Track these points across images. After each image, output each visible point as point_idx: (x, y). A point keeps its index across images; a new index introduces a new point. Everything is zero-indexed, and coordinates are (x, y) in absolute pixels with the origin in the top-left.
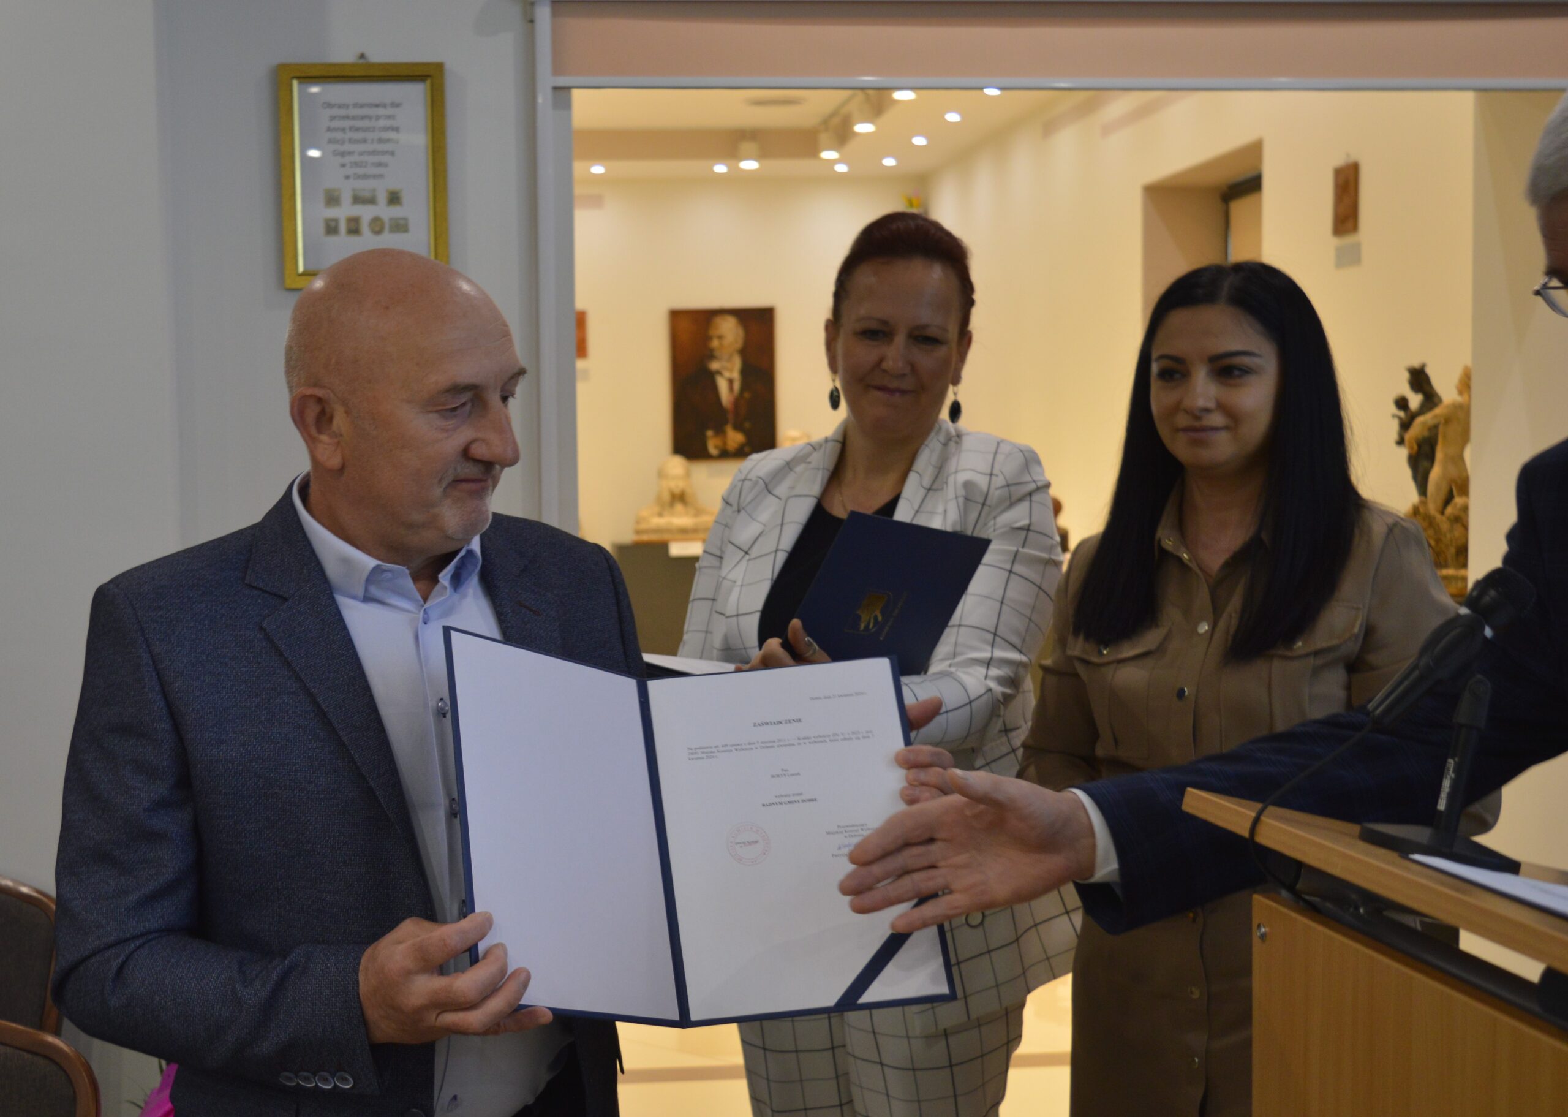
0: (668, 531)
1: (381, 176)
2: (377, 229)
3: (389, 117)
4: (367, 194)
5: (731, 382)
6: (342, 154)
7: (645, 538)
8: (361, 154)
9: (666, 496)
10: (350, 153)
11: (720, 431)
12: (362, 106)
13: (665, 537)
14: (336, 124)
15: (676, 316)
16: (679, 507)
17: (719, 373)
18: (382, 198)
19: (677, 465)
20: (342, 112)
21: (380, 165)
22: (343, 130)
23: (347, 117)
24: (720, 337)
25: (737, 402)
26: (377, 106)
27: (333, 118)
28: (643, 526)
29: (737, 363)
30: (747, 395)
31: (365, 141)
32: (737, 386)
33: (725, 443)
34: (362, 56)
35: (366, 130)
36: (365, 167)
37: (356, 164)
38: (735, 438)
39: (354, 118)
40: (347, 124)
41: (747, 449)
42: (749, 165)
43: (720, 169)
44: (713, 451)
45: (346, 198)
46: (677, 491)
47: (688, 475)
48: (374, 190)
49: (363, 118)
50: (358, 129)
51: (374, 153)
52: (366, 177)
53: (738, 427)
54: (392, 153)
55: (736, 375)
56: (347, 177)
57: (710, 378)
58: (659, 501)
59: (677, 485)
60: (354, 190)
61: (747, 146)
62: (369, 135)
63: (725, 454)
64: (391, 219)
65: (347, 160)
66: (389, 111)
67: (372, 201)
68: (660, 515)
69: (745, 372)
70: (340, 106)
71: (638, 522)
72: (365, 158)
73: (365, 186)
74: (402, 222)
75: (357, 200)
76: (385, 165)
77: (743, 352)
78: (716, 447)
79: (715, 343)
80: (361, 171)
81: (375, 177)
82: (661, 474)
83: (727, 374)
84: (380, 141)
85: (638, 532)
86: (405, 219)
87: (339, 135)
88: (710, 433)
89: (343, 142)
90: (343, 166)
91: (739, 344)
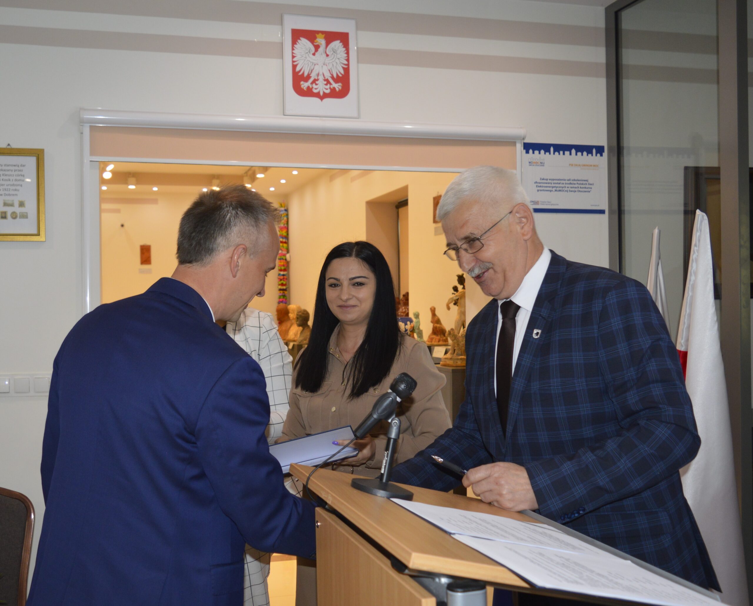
1: (16, 195)
2: (14, 217)
3: (20, 170)
4: (10, 202)
8: (8, 185)
10: (3, 185)
12: (8, 166)
18: (16, 204)
21: (16, 190)
23: (2, 170)
26: (15, 166)
31: (9, 180)
34: (9, 145)
35: (10, 175)
36: (9, 191)
37: (5, 190)
39: (4, 170)
40: (1, 173)
45: (1, 204)
48: (13, 201)
49: (8, 170)
50: (6, 175)
51: (13, 185)
52: (9, 195)
54: (21, 186)
56: (1, 195)
60: (4, 200)
62: (11, 178)
64: (20, 213)
65: (1, 188)
66: (20, 168)
67: (12, 205)
72: (9, 187)
73: (9, 199)
74: (25, 214)
75: (6, 204)
76: (18, 190)
80: (7, 192)
81: (13, 195)
84: (16, 180)
86: (27, 213)
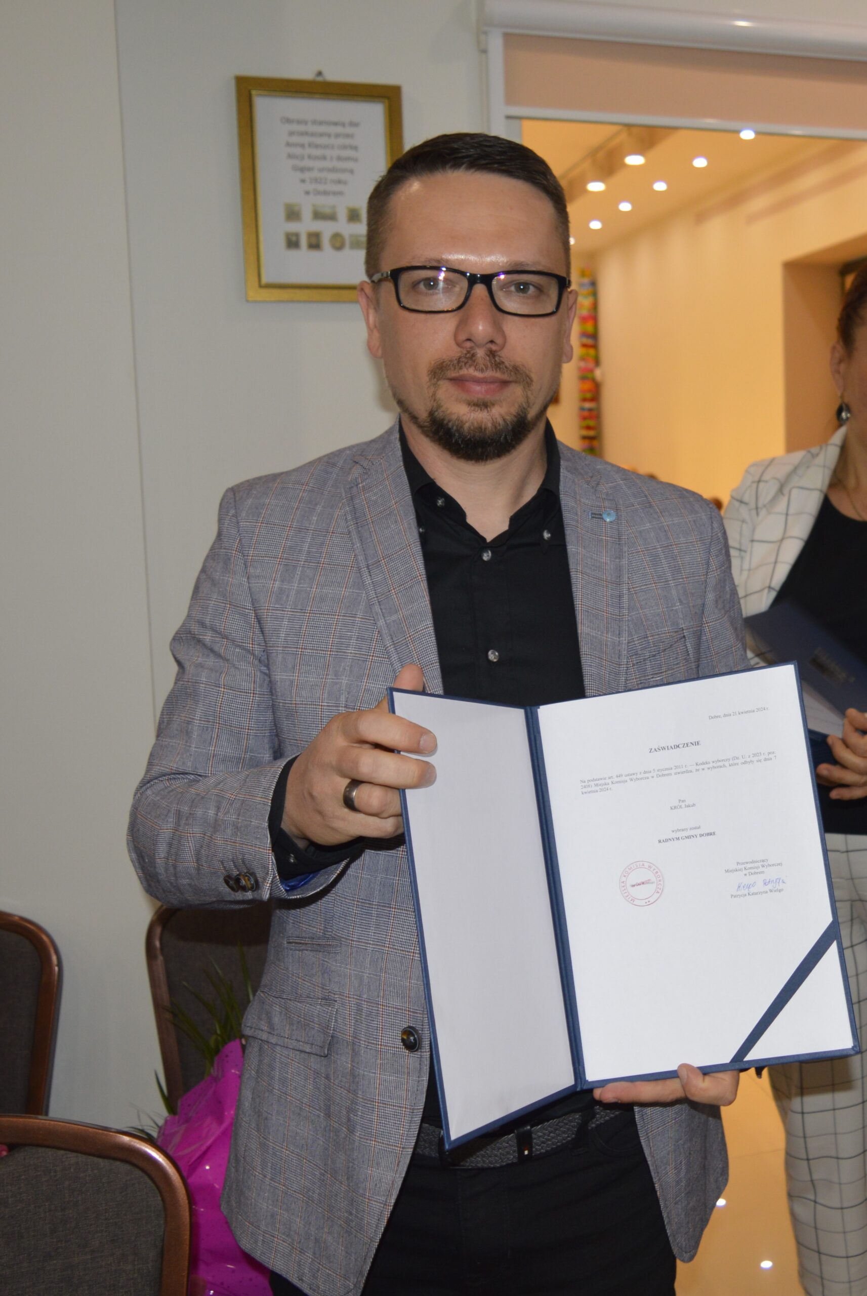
1: (340, 193)
2: (338, 245)
3: (348, 136)
4: (328, 211)
6: (302, 170)
8: (321, 170)
10: (310, 169)
12: (321, 123)
14: (294, 139)
18: (342, 215)
20: (302, 128)
21: (339, 182)
22: (302, 146)
23: (306, 134)
26: (336, 124)
27: (291, 133)
31: (324, 158)
34: (320, 74)
35: (326, 147)
36: (325, 183)
37: (316, 180)
39: (313, 135)
40: (306, 140)
45: (307, 214)
48: (334, 207)
49: (321, 135)
50: (317, 146)
51: (333, 170)
52: (325, 193)
54: (352, 171)
56: (307, 193)
60: (314, 206)
62: (328, 153)
64: (351, 236)
65: (307, 175)
66: (349, 129)
67: (332, 217)
70: (299, 122)
72: (325, 175)
73: (325, 203)
75: (318, 215)
76: (345, 183)
80: (321, 187)
81: (335, 193)
84: (340, 159)
87: (298, 151)
89: (302, 158)
90: (303, 181)
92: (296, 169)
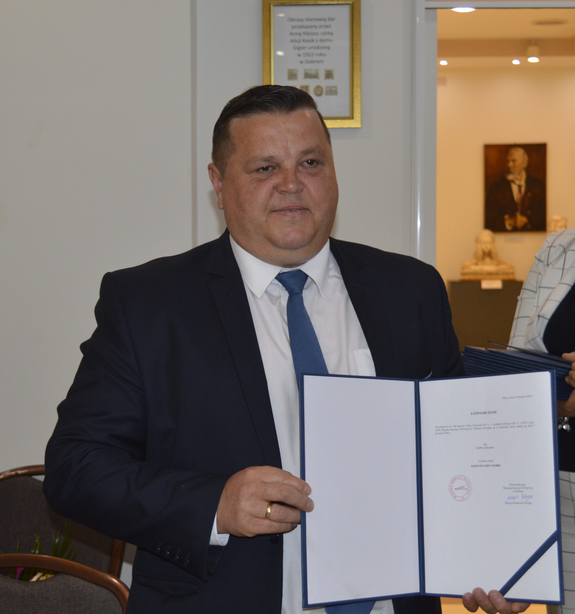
0: (481, 273)
1: (322, 61)
2: (319, 93)
3: (327, 26)
4: (313, 72)
5: (520, 187)
6: (299, 49)
7: (467, 277)
8: (310, 48)
9: (480, 254)
10: (303, 48)
11: (513, 216)
12: (311, 20)
13: (479, 277)
14: (295, 30)
15: (488, 148)
16: (488, 260)
17: (513, 181)
18: (322, 75)
19: (487, 235)
20: (300, 23)
21: (321, 55)
22: (300, 34)
23: (302, 27)
24: (514, 161)
25: (523, 199)
26: (320, 20)
27: (293, 27)
28: (466, 271)
29: (524, 175)
30: (529, 194)
31: (313, 41)
32: (523, 189)
33: (516, 223)
35: (314, 34)
36: (312, 56)
37: (307, 54)
38: (521, 220)
39: (306, 27)
40: (302, 30)
41: (529, 226)
42: (533, 60)
43: (516, 62)
44: (508, 227)
45: (301, 75)
46: (487, 250)
47: (493, 241)
48: (317, 70)
49: (311, 27)
50: (308, 34)
51: (318, 48)
52: (312, 62)
53: (523, 214)
54: (329, 48)
55: (523, 183)
56: (301, 62)
57: (508, 184)
58: (476, 256)
59: (487, 247)
60: (305, 70)
61: (532, 49)
62: (314, 37)
63: (515, 229)
64: (327, 87)
65: (301, 52)
66: (328, 23)
67: (316, 76)
68: (476, 264)
69: (528, 181)
70: (298, 20)
71: (463, 268)
72: (312, 51)
73: (312, 68)
74: (334, 89)
75: (307, 76)
76: (325, 55)
77: (528, 170)
78: (510, 225)
79: (511, 164)
80: (309, 58)
81: (318, 62)
82: (477, 240)
83: (517, 182)
84: (322, 40)
85: (463, 274)
86: (336, 87)
87: (297, 37)
88: (506, 217)
89: (299, 41)
90: (299, 55)
91: (525, 165)
92: (295, 48)
